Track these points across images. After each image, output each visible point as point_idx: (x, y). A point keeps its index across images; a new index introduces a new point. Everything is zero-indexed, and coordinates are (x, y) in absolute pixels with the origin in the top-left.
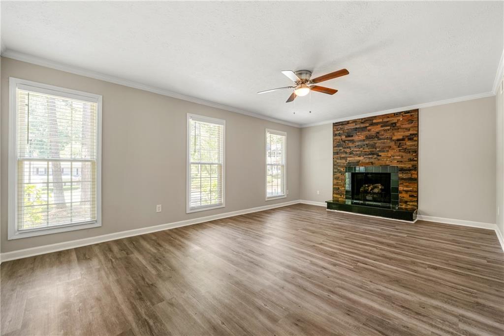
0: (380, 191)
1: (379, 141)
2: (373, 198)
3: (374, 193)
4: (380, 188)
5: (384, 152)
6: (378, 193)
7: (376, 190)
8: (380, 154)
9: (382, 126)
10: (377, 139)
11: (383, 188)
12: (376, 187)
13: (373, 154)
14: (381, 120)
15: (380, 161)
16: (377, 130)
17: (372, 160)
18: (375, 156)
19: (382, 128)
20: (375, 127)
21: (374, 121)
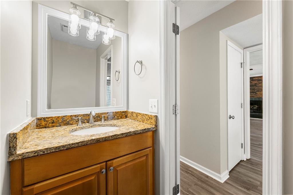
0: (257, 108)
1: (257, 87)
2: (253, 111)
3: (254, 109)
4: (257, 107)
5: (259, 92)
6: (256, 109)
7: (255, 108)
8: (257, 93)
9: (258, 81)
10: (255, 86)
11: (258, 107)
12: (254, 107)
13: (253, 93)
14: (257, 79)
15: (257, 96)
16: (255, 83)
17: (253, 95)
18: (255, 93)
19: (258, 82)
20: (254, 81)
21: (254, 79)
